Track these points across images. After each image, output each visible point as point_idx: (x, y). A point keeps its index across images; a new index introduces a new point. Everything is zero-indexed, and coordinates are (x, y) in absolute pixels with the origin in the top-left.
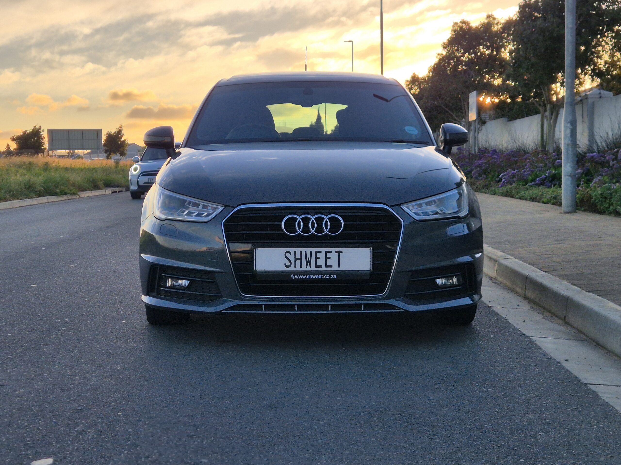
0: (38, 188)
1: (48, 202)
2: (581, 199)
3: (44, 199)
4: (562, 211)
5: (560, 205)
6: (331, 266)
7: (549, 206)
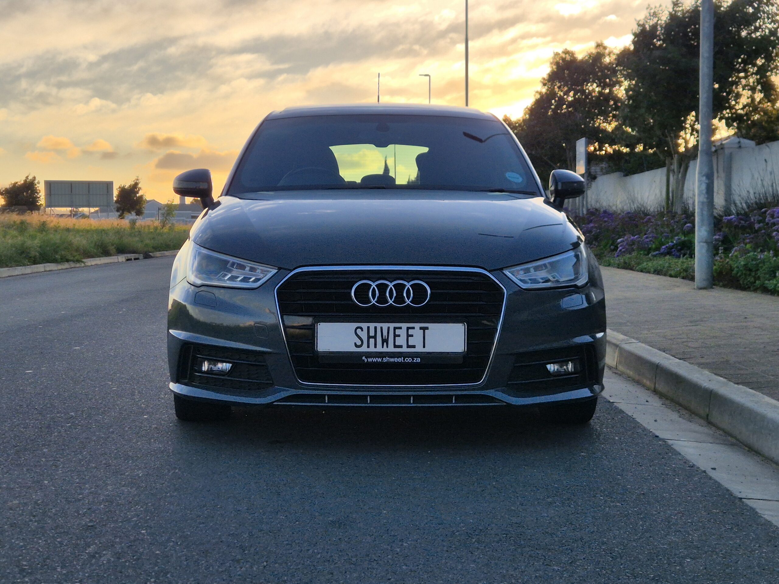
0: (33, 253)
1: (45, 271)
2: (718, 271)
3: (40, 267)
4: (695, 287)
5: (692, 279)
6: (414, 347)
7: (679, 280)
